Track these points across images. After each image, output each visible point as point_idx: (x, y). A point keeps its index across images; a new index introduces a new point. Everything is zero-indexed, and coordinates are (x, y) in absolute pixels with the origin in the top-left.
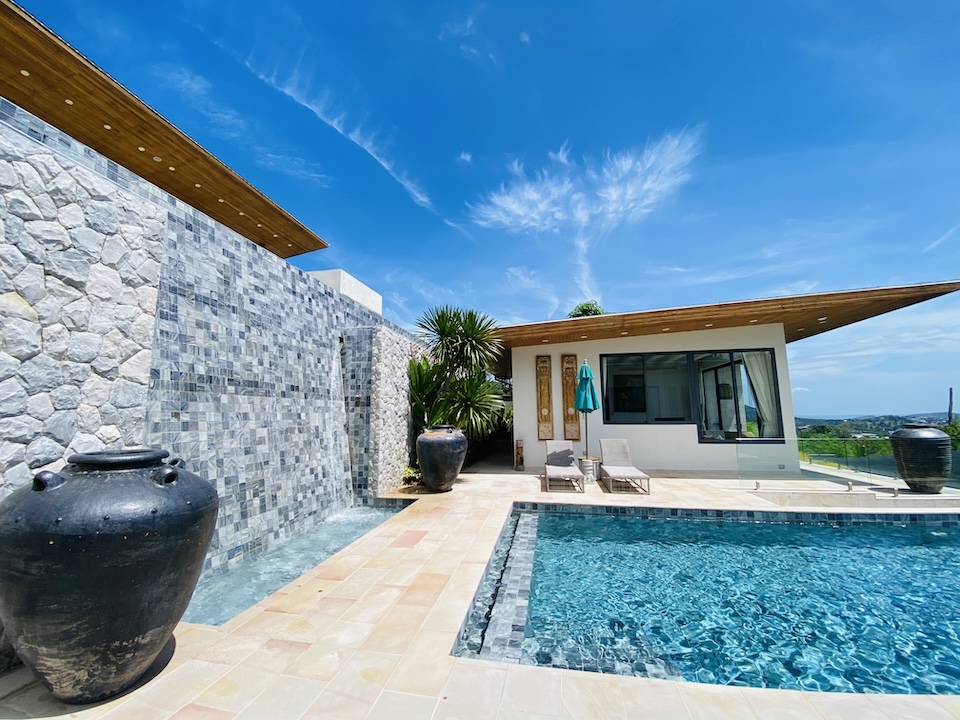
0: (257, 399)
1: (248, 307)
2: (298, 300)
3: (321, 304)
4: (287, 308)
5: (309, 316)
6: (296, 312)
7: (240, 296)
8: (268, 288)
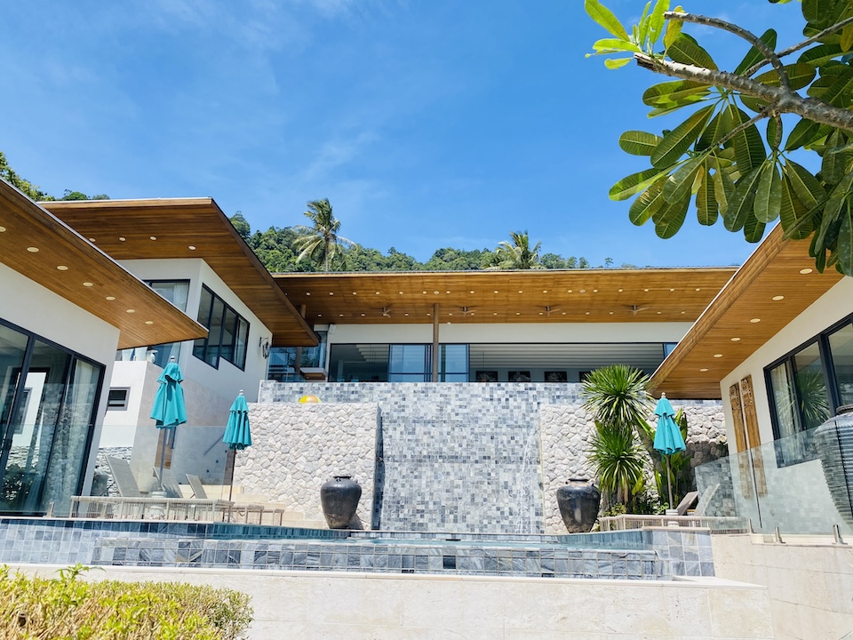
0: (456, 465)
1: (454, 418)
2: (495, 403)
3: (519, 400)
4: (484, 411)
5: (505, 411)
6: (492, 410)
7: (449, 414)
8: (469, 403)
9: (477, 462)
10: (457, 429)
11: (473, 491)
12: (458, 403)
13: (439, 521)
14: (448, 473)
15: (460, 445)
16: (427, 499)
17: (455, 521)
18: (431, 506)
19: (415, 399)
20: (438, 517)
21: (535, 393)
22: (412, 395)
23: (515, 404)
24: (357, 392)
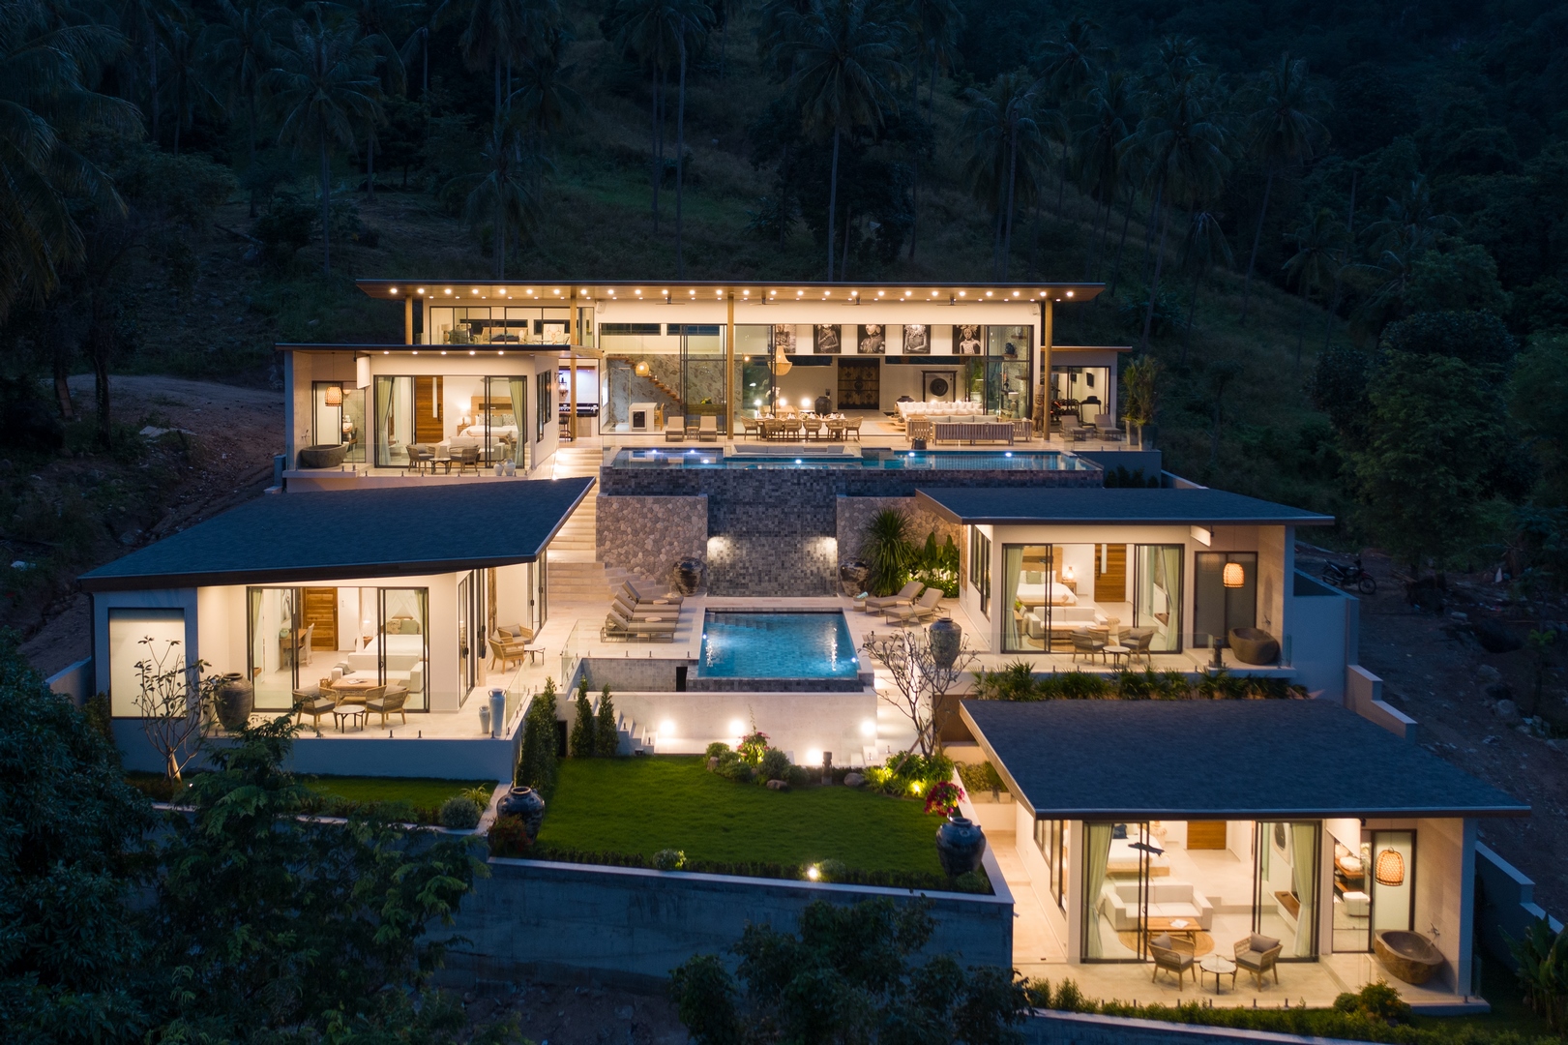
0: (770, 539)
1: (768, 500)
2: (802, 487)
3: (821, 484)
4: (792, 494)
5: (809, 494)
6: (799, 493)
7: (764, 497)
8: (780, 487)
9: (786, 536)
10: (770, 510)
11: (783, 558)
12: (771, 487)
13: (757, 581)
14: (764, 545)
15: (773, 523)
16: (747, 565)
17: (770, 581)
18: (751, 570)
19: (735, 484)
20: (756, 579)
21: (834, 478)
22: (731, 480)
23: (818, 488)
24: (684, 477)
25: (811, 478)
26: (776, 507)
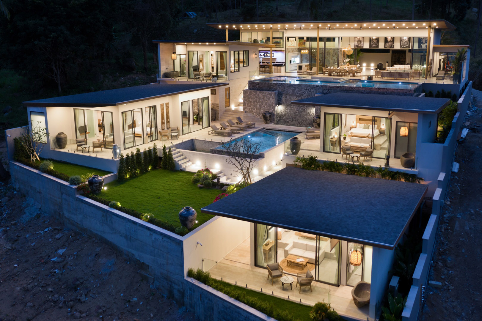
0: (297, 107)
1: (297, 94)
2: (308, 90)
3: (314, 90)
4: (304, 93)
5: (310, 93)
6: (307, 92)
7: (296, 93)
8: (301, 90)
10: (297, 97)
11: (300, 114)
12: (298, 90)
14: (294, 109)
16: (289, 115)
17: (296, 121)
18: (290, 117)
19: (287, 88)
20: (291, 120)
21: (318, 88)
22: (286, 87)
23: (313, 91)
24: (272, 85)
25: (311, 87)
26: (299, 97)
